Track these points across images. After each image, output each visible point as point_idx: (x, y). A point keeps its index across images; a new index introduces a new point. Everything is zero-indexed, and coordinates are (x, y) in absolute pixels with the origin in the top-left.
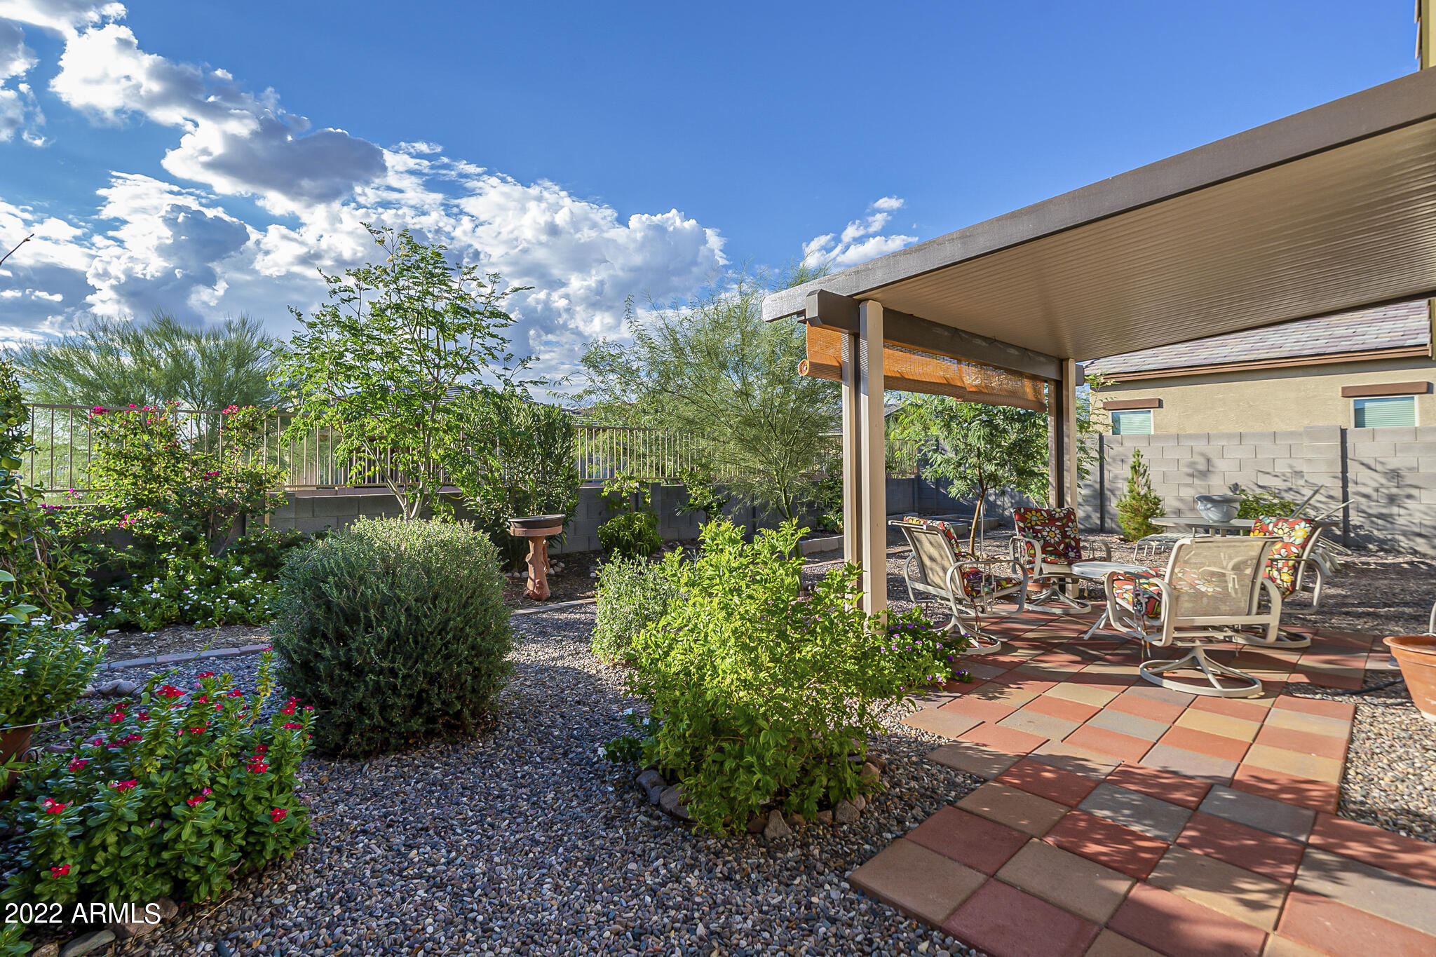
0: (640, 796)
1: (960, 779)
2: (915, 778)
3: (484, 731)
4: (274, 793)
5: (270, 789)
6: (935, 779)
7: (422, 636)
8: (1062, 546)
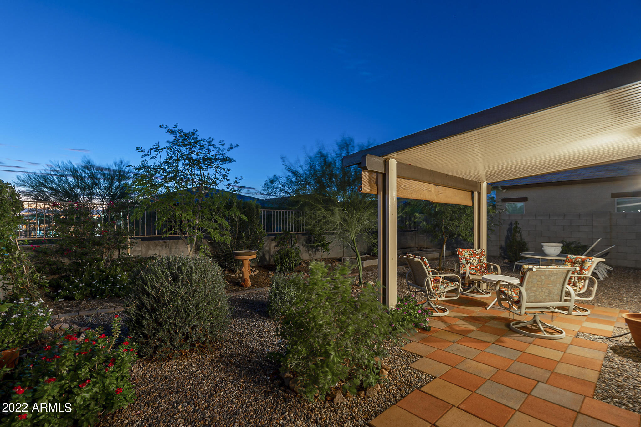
0: (281, 382)
1: (423, 377)
2: (404, 376)
3: (216, 349)
4: (119, 380)
5: (117, 379)
6: (413, 377)
7: (188, 309)
8: (479, 266)
